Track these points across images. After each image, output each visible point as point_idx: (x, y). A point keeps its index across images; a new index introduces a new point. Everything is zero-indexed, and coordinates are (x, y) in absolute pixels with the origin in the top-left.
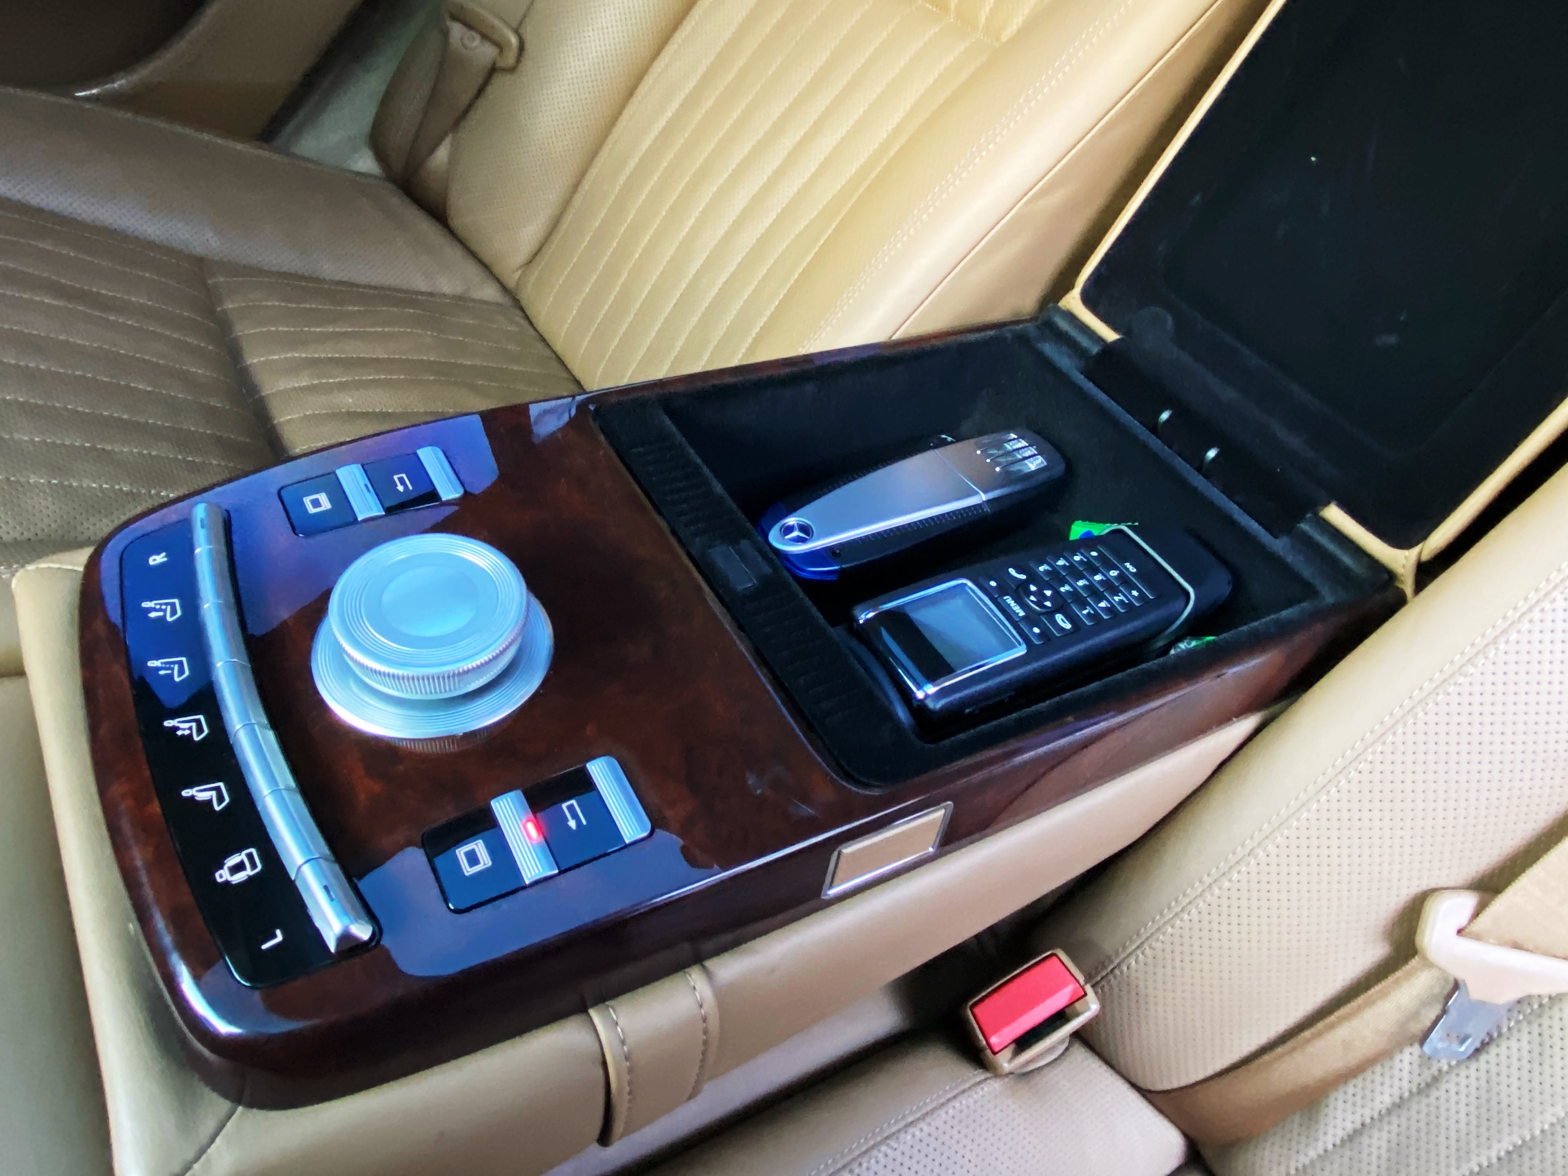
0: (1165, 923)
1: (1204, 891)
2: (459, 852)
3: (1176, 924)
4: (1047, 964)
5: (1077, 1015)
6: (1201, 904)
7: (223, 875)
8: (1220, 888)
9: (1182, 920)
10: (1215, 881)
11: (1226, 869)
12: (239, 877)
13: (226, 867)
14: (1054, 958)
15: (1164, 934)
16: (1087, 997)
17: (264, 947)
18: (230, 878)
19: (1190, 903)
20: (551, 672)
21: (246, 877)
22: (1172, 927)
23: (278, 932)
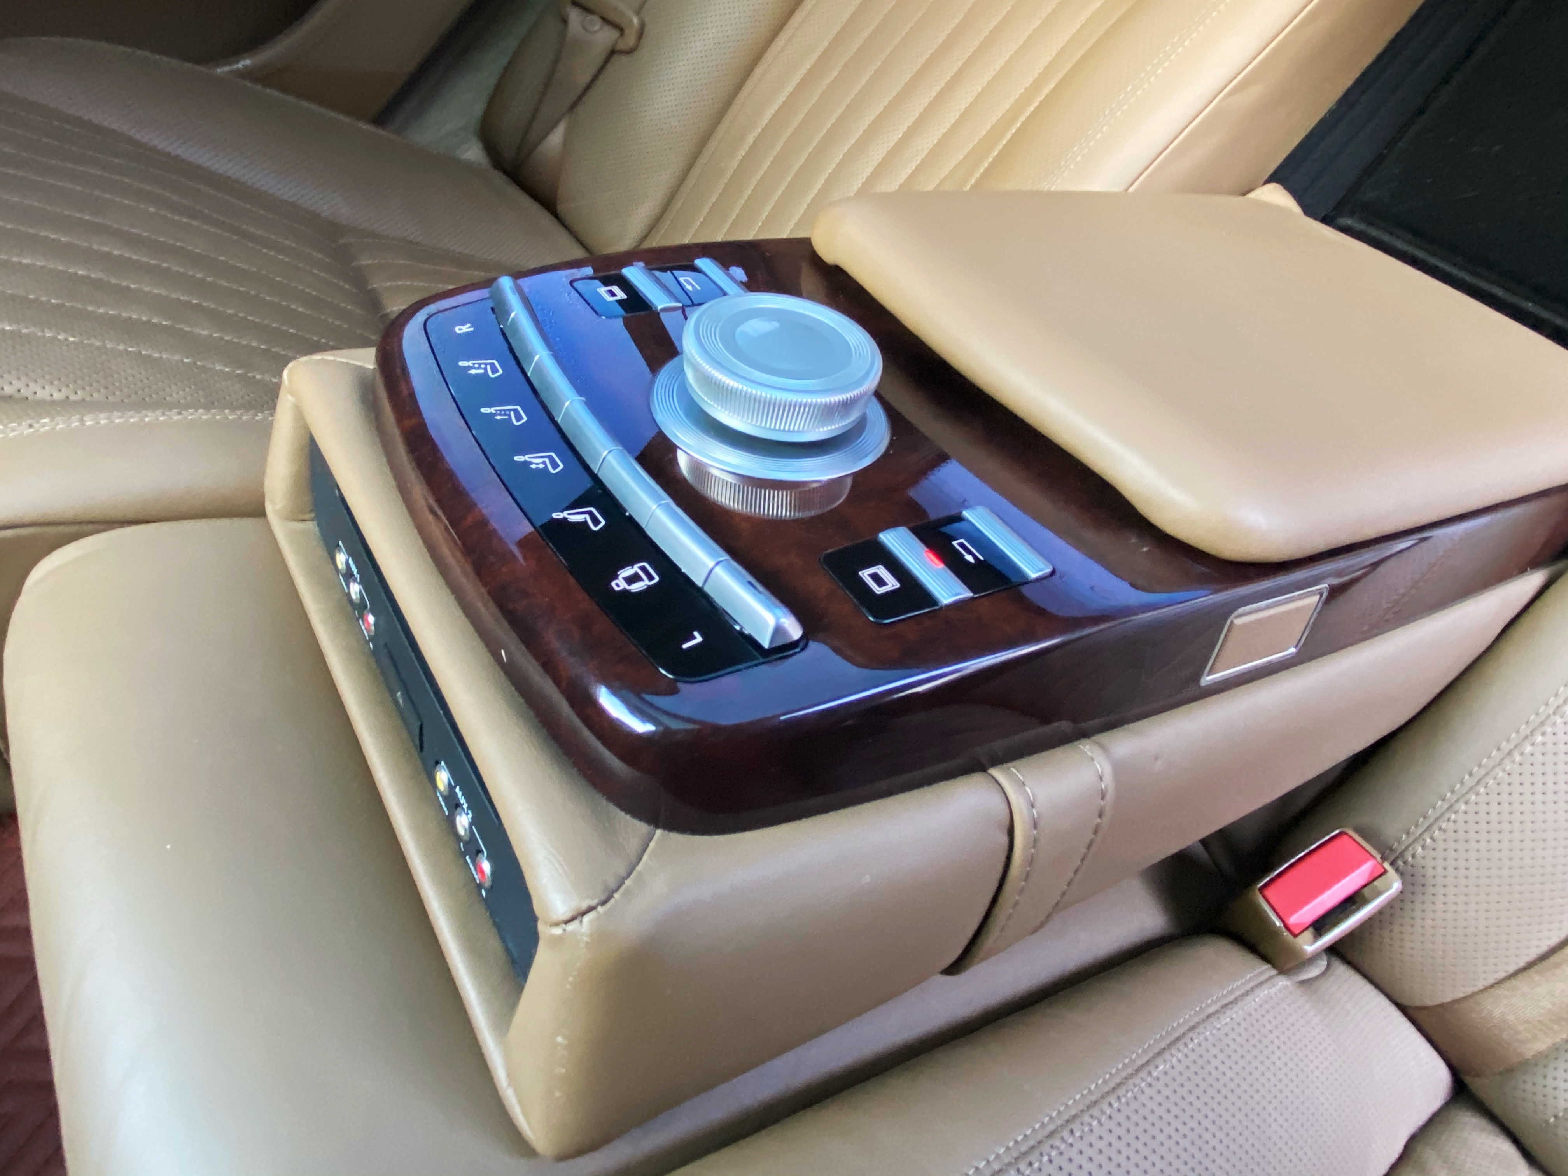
0: (1457, 801)
1: (1502, 759)
2: (863, 574)
3: (1471, 800)
4: (1337, 842)
5: (1379, 894)
6: (1501, 774)
7: (619, 584)
8: (1522, 754)
9: (1477, 794)
10: (1516, 747)
11: (1528, 732)
12: (636, 587)
13: (620, 577)
14: (1345, 838)
15: (1456, 812)
16: (1388, 874)
17: (685, 646)
18: (628, 588)
19: (1487, 774)
20: (894, 438)
21: (646, 587)
22: (1466, 803)
23: (696, 633)
